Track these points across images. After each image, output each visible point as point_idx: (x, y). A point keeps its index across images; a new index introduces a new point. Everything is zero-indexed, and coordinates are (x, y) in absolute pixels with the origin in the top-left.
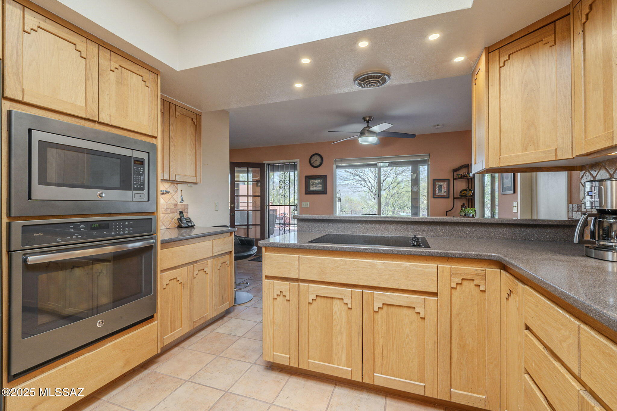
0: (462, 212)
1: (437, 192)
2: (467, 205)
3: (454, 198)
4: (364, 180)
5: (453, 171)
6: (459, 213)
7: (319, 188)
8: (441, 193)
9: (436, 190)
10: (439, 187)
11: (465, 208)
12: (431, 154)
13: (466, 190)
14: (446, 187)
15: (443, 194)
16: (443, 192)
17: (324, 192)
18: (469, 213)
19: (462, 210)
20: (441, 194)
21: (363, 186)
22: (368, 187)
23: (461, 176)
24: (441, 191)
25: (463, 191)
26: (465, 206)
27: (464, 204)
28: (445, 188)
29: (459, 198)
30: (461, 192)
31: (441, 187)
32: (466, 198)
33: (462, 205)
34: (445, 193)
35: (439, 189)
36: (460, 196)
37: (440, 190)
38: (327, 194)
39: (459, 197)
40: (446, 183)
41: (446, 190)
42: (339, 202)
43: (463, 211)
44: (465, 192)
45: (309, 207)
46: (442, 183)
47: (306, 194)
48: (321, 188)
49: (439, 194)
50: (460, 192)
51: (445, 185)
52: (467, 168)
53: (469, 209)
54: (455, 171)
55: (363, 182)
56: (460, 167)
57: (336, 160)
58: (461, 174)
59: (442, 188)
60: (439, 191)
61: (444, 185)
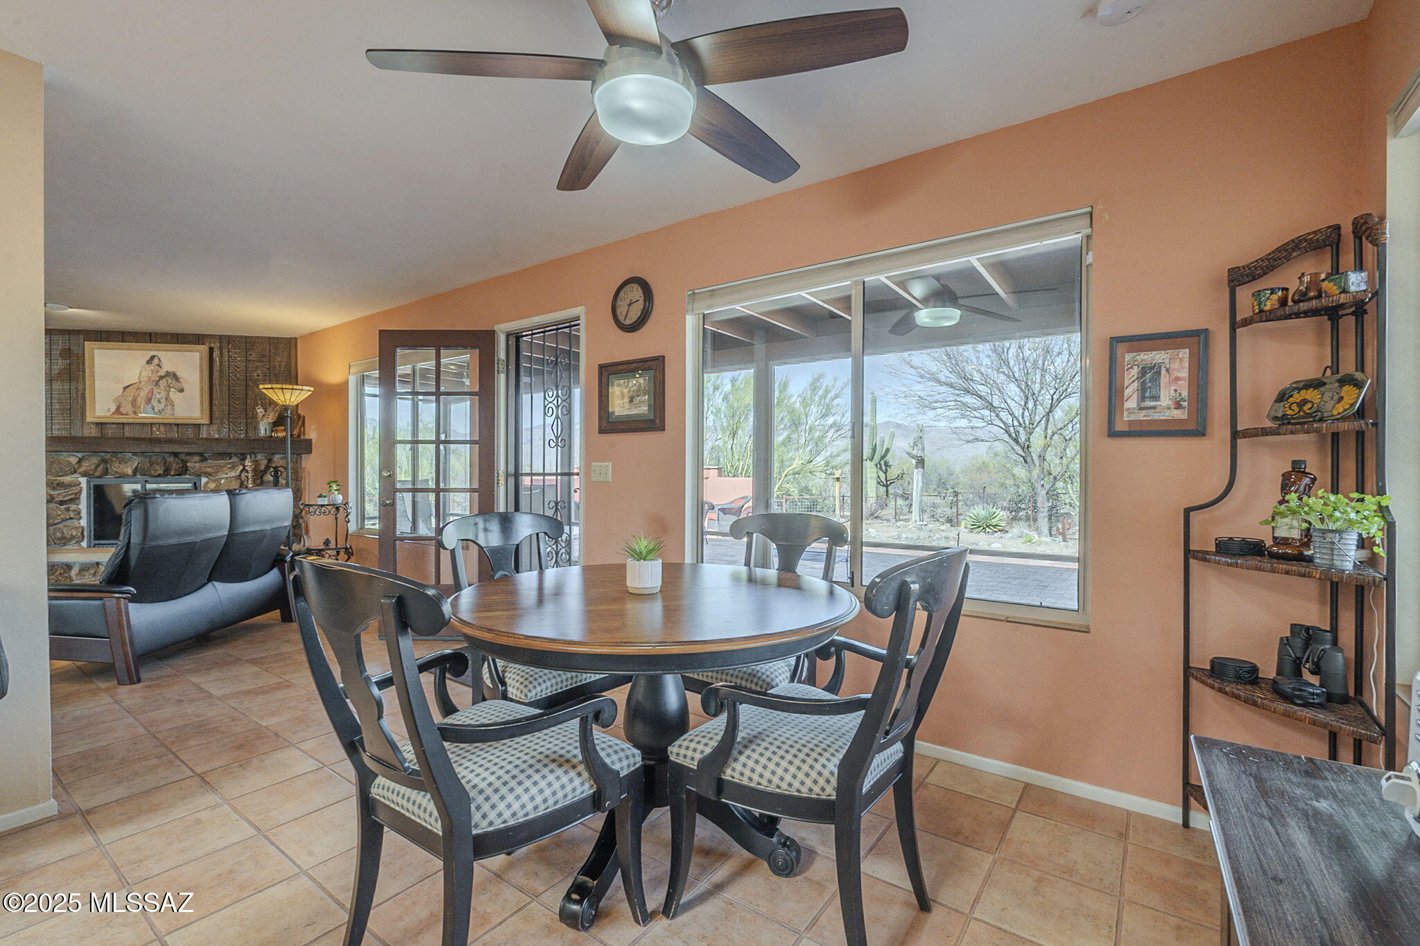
0: (1283, 515)
1: (1131, 404)
2: (1326, 478)
3: (1235, 435)
4: (991, 407)
5: (1230, 281)
6: (1266, 522)
7: (641, 409)
8: (1154, 408)
9: (1127, 392)
10: (1143, 372)
11: (1308, 491)
12: (1099, 208)
13: (1317, 384)
14: (1184, 374)
15: (1166, 415)
16: (1165, 400)
17: (654, 423)
18: (1332, 526)
19: (1283, 507)
20: (1157, 416)
21: (988, 424)
22: (1003, 427)
23: (1283, 302)
24: (1156, 398)
25: (1299, 390)
26: (1307, 480)
27: (1298, 469)
28: (1178, 379)
29: (1265, 432)
30: (1282, 397)
31: (1159, 373)
32: (1318, 431)
33: (1286, 476)
34: (1178, 406)
35: (1143, 389)
36: (1275, 418)
37: (1147, 391)
38: (664, 430)
39: (1268, 424)
40: (1184, 353)
41: (1185, 394)
42: (920, 469)
43: (1294, 513)
44: (1311, 395)
45: (610, 480)
46: (1158, 357)
47: (601, 431)
48: (646, 408)
49: (1144, 412)
50: (1274, 397)
51: (1178, 363)
52: (1328, 255)
53: (1332, 498)
54: (1238, 277)
55: (986, 412)
56: (1278, 250)
57: (694, 294)
58: (1287, 289)
59: (1164, 378)
60: (1143, 398)
61: (1176, 365)
